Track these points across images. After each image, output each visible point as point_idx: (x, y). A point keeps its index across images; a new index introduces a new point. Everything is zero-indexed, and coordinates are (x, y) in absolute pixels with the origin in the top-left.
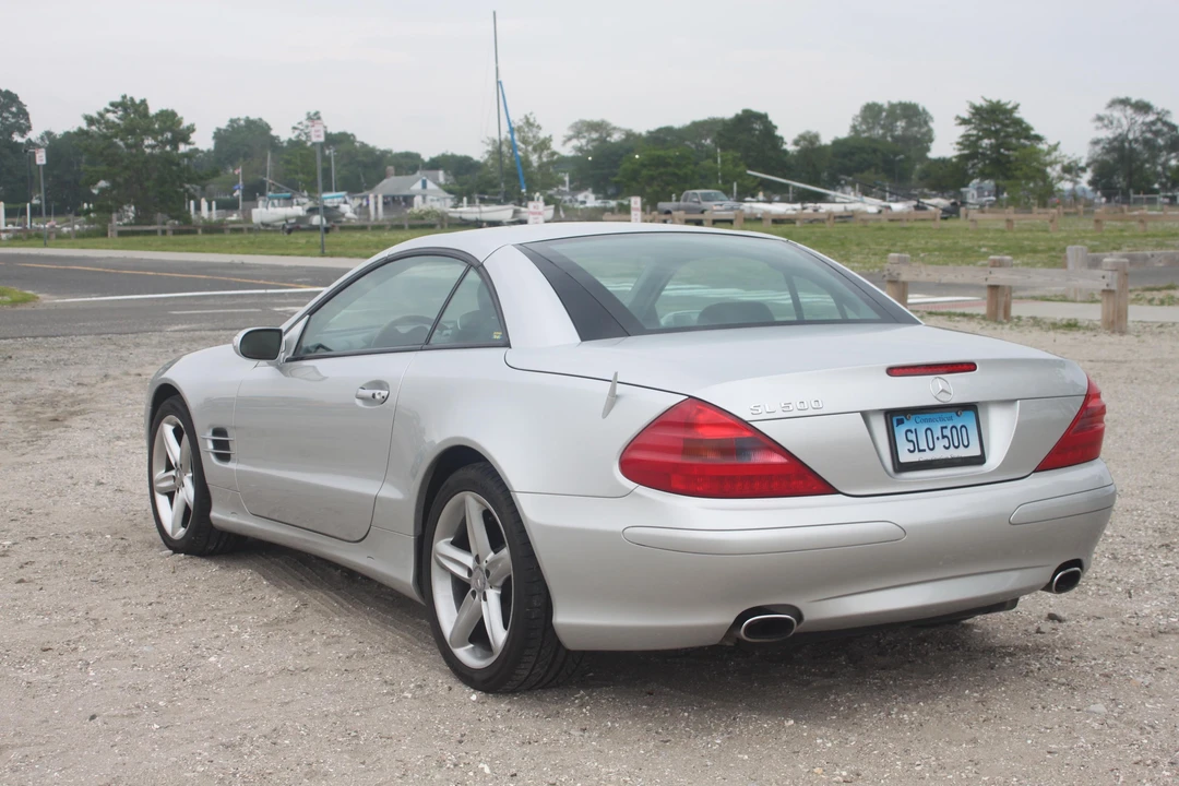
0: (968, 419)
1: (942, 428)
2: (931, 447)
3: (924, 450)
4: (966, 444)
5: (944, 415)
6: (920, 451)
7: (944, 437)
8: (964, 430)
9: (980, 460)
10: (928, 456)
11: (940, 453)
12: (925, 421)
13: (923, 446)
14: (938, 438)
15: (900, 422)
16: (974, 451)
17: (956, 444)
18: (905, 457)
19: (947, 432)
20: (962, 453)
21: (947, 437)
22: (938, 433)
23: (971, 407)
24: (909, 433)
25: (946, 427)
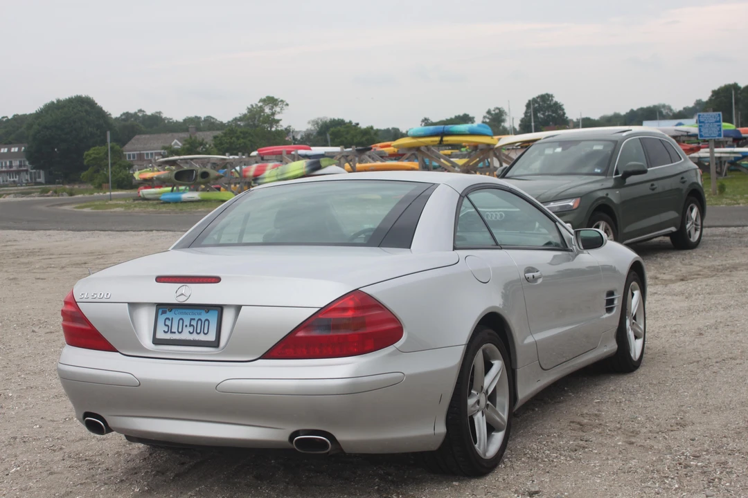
0: (213, 317)
1: (191, 319)
2: (180, 330)
3: (175, 333)
4: (206, 332)
5: (196, 311)
6: (171, 332)
7: (191, 325)
8: (207, 323)
9: (216, 344)
10: (177, 336)
11: (185, 336)
12: (181, 313)
13: (175, 329)
14: (186, 326)
15: (164, 312)
16: (211, 337)
17: (198, 331)
18: (160, 335)
19: (194, 323)
20: (202, 337)
21: (193, 326)
22: (187, 322)
23: (219, 309)
24: (167, 321)
25: (194, 319)
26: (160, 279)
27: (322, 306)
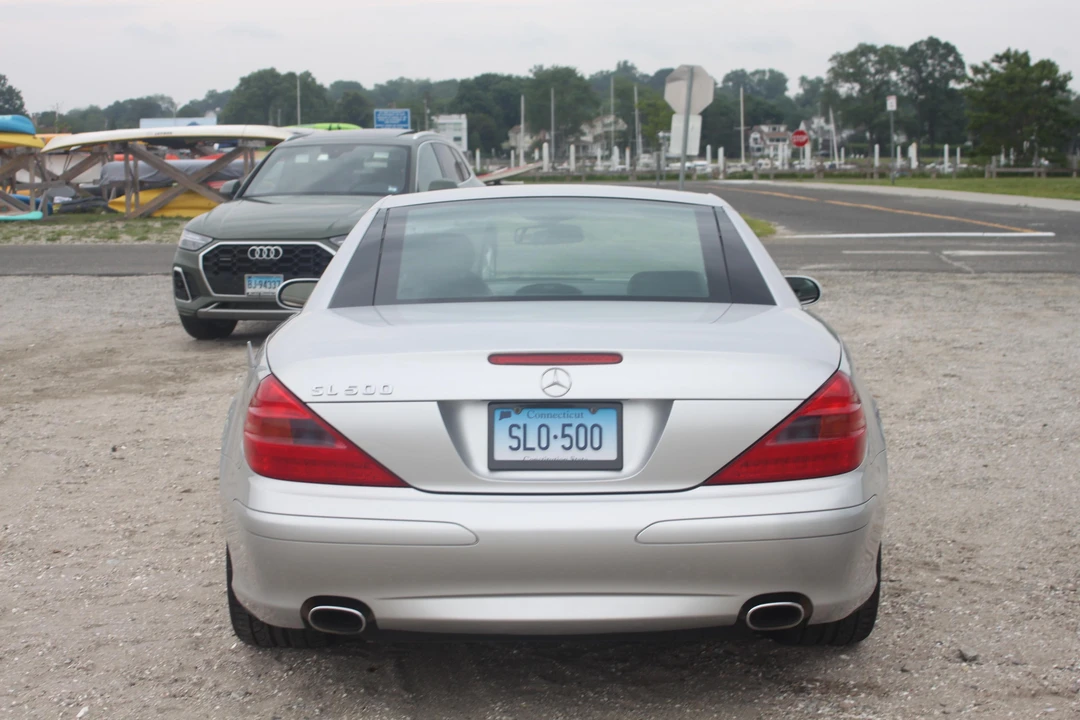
0: (607, 419)
1: (564, 426)
2: (544, 445)
3: (533, 449)
4: (596, 445)
5: (572, 412)
6: (526, 449)
7: (564, 436)
8: (596, 431)
9: (616, 465)
10: (538, 455)
11: (556, 452)
12: (541, 416)
13: (532, 442)
14: (555, 437)
15: (504, 416)
16: (608, 453)
17: (582, 445)
18: (503, 454)
19: (571, 431)
20: (589, 455)
21: (568, 436)
22: (556, 430)
23: (616, 405)
24: (514, 429)
25: (570, 425)
26: (496, 359)
27: (806, 396)
